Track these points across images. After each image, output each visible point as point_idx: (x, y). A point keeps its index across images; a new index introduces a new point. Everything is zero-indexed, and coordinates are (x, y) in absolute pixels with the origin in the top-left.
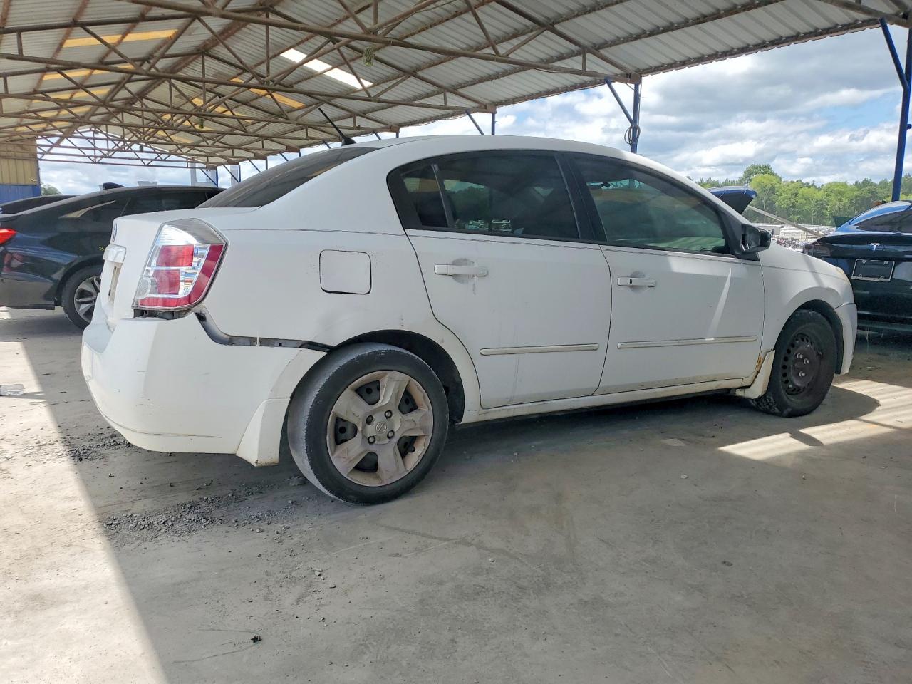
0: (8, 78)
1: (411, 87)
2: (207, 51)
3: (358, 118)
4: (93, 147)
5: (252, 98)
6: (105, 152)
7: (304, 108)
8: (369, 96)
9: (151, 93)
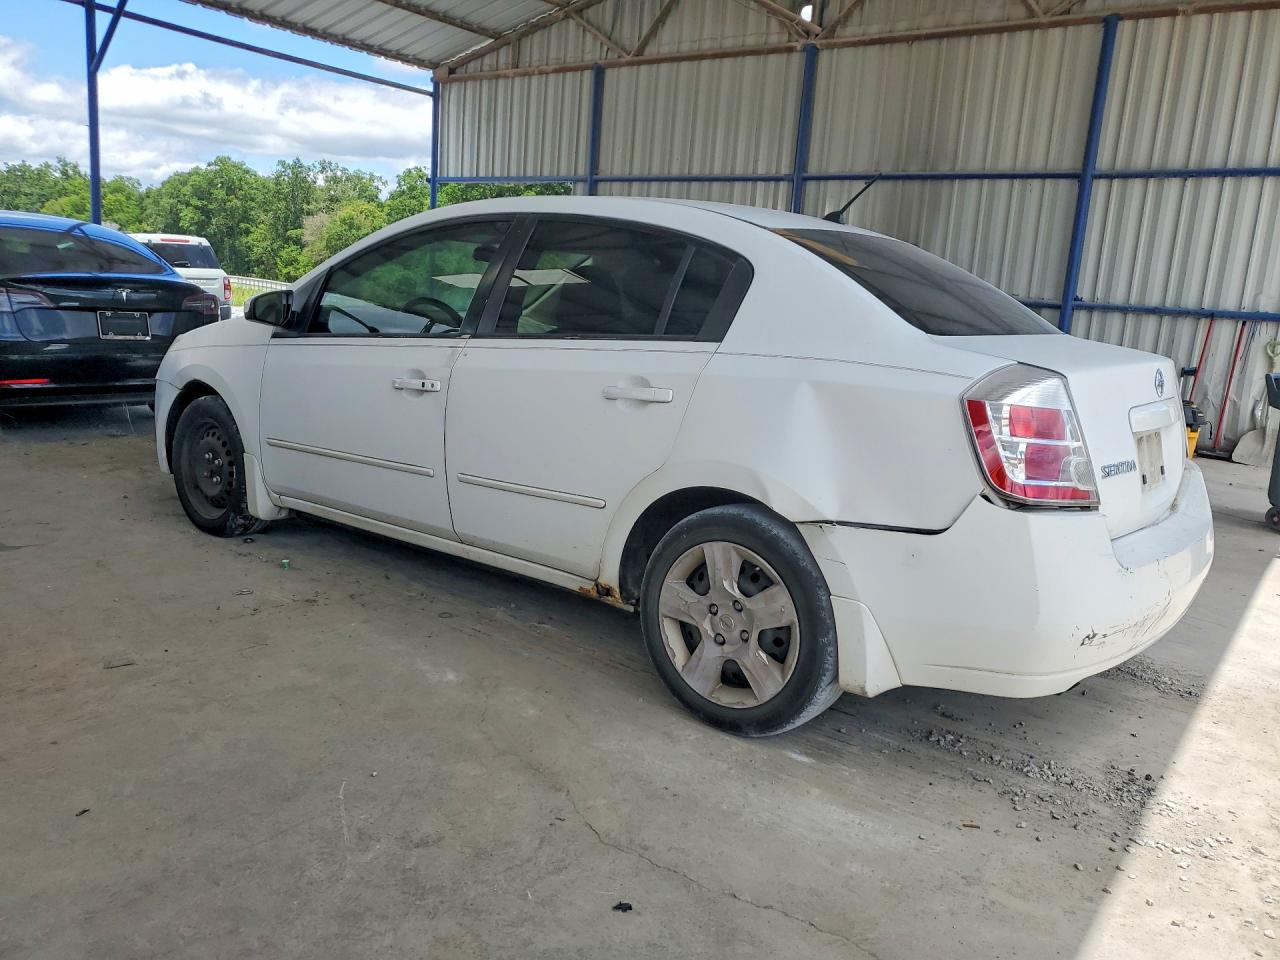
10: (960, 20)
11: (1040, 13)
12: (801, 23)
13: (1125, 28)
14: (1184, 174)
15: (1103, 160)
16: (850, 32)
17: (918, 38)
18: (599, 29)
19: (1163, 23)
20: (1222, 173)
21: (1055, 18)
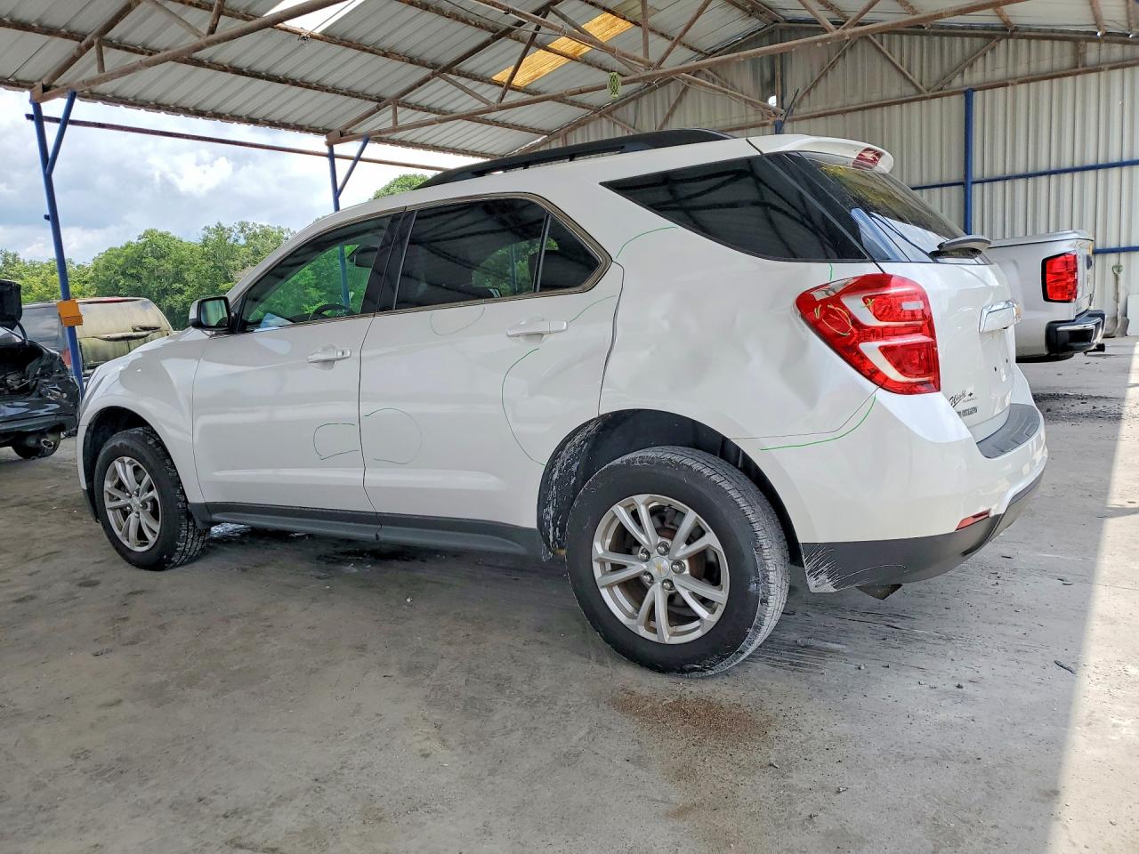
10: (875, 98)
11: (925, 91)
12: (770, 108)
13: (978, 96)
14: (1026, 176)
15: (977, 173)
16: (803, 110)
17: (849, 111)
18: (625, 122)
19: (1001, 90)
20: (1049, 173)
21: (934, 94)
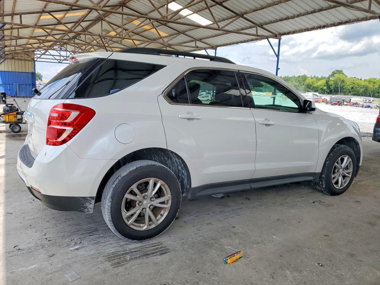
0: (22, 15)
1: (240, 23)
2: (125, 4)
3: (197, 42)
4: (59, 55)
5: (141, 31)
6: (65, 58)
7: (168, 36)
8: (219, 27)
9: (90, 29)
